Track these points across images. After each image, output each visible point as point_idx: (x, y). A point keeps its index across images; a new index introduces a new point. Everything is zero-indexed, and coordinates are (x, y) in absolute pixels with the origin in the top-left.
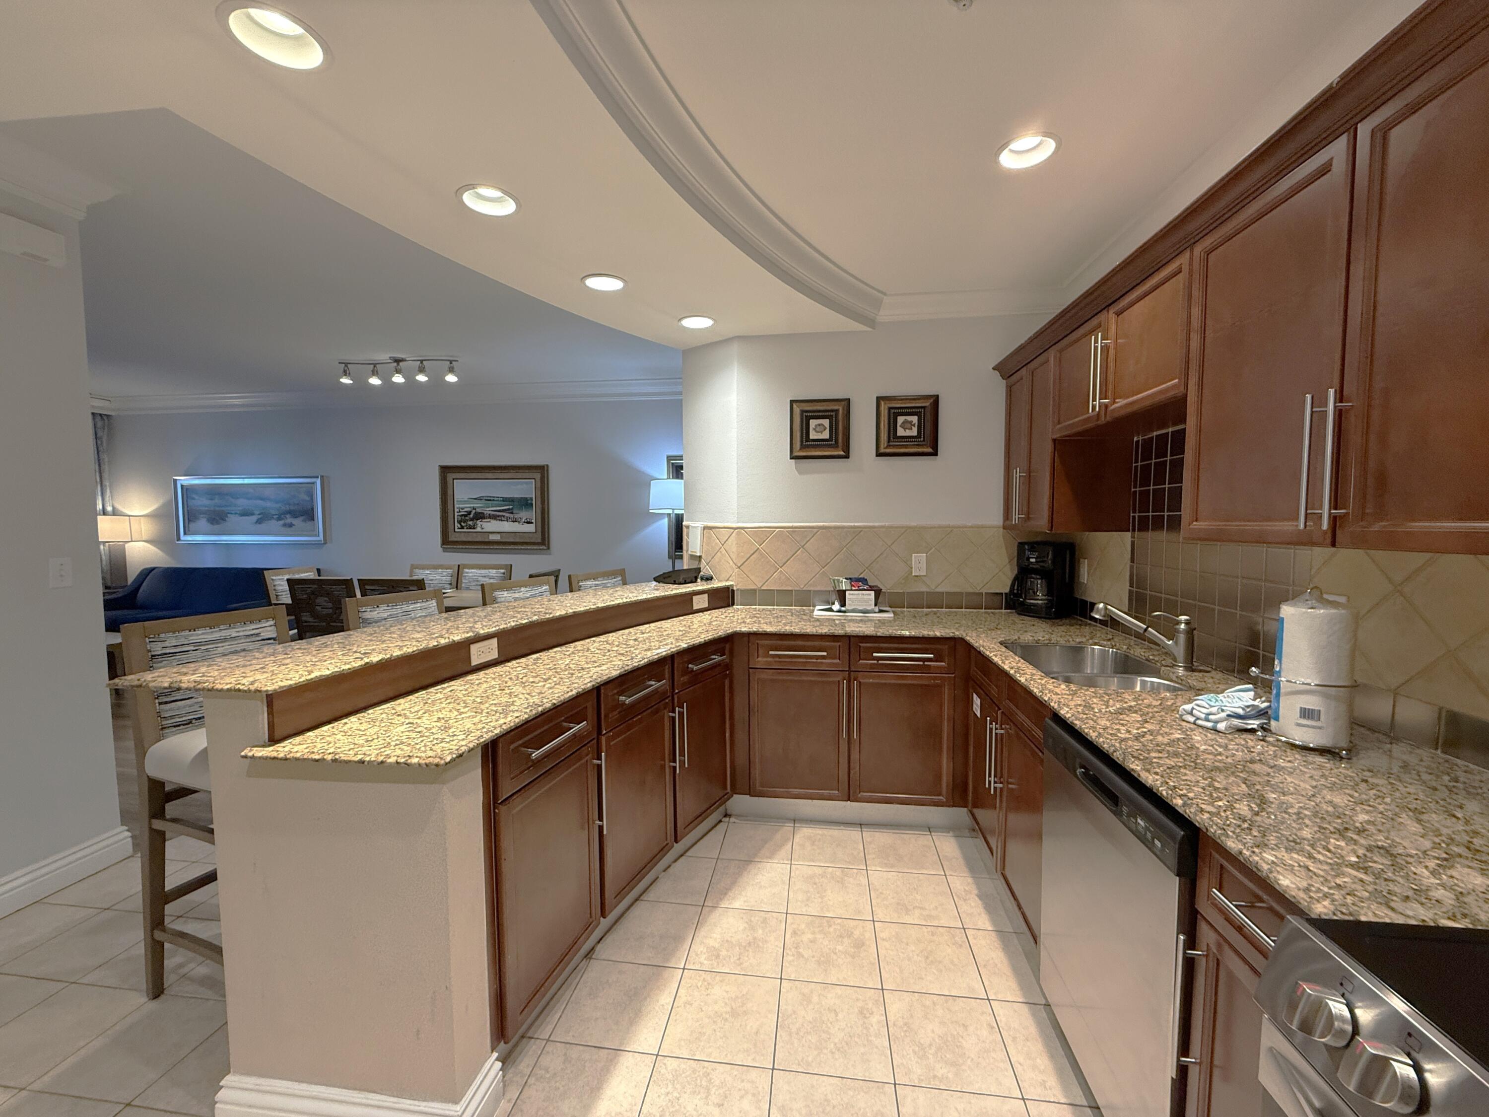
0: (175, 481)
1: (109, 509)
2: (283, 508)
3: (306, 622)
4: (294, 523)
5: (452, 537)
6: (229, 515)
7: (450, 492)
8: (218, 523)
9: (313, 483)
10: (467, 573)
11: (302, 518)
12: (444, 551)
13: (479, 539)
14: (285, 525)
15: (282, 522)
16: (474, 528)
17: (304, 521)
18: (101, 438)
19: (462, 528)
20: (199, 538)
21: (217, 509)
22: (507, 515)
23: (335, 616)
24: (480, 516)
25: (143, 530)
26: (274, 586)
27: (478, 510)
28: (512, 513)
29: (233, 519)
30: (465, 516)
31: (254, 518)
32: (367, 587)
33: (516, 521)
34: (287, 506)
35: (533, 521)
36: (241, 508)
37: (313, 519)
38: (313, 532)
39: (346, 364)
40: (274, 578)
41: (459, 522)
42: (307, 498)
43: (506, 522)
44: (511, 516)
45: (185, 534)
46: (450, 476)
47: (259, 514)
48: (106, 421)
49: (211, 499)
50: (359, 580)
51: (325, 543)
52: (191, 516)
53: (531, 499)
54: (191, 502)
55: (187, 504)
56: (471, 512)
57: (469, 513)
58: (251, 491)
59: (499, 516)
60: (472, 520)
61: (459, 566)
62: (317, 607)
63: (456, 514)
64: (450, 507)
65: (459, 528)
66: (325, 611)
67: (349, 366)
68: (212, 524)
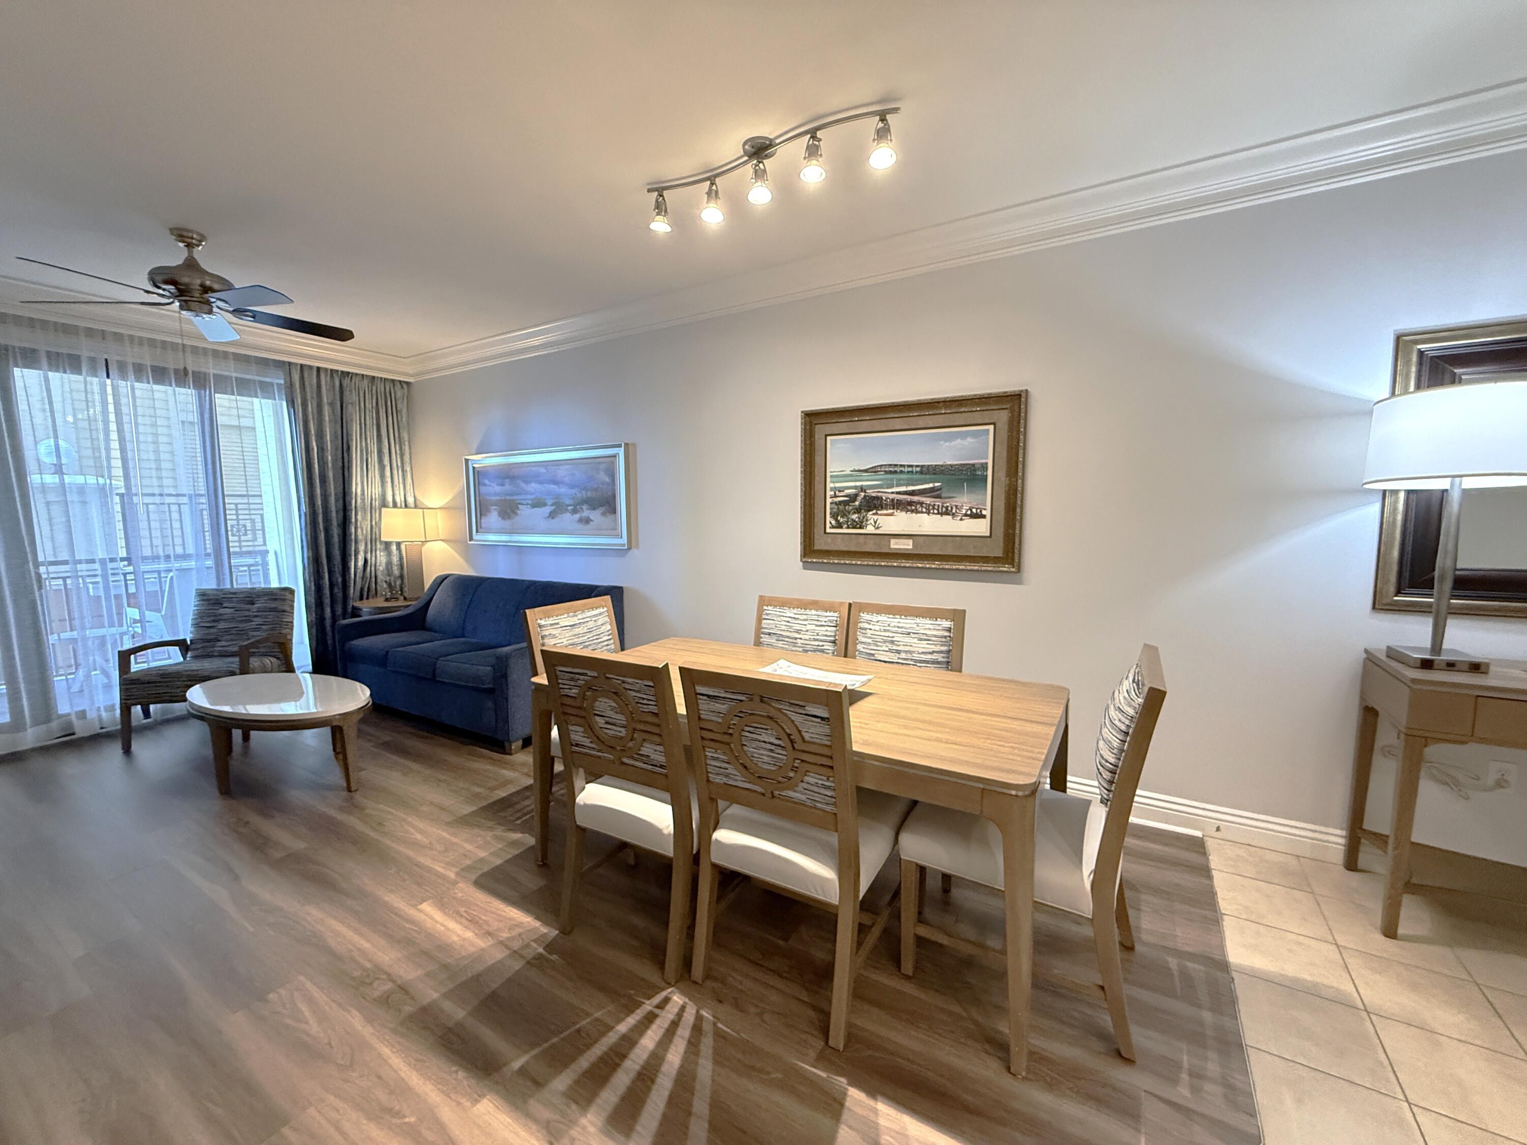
0: (467, 461)
1: (411, 500)
2: (579, 495)
3: (577, 745)
4: (591, 517)
5: (820, 543)
6: (520, 506)
7: (818, 460)
8: (509, 518)
9: (615, 456)
10: (869, 622)
11: (601, 510)
12: (805, 569)
13: (870, 547)
14: (581, 520)
15: (577, 516)
16: (861, 527)
17: (604, 514)
18: (401, 411)
19: (840, 526)
20: (492, 538)
21: (508, 498)
22: (928, 501)
23: (631, 744)
24: (874, 504)
25: (440, 526)
26: (543, 637)
27: (871, 493)
28: (939, 497)
29: (525, 511)
30: (845, 503)
31: (547, 510)
32: (700, 689)
33: (947, 513)
34: (584, 492)
35: (986, 512)
36: (532, 497)
37: (615, 513)
38: (614, 531)
39: (660, 191)
40: (542, 622)
41: (834, 516)
42: (607, 480)
43: (926, 515)
44: (938, 502)
45: (477, 532)
46: (820, 430)
47: (552, 505)
48: (406, 390)
49: (502, 485)
50: (681, 669)
51: (629, 548)
52: (482, 509)
53: (984, 467)
54: (483, 489)
55: (479, 492)
56: (856, 495)
57: (853, 498)
58: (543, 470)
59: (910, 503)
60: (858, 510)
61: (850, 605)
62: (597, 718)
63: (829, 501)
64: (818, 487)
65: (833, 527)
66: (614, 731)
67: (665, 193)
68: (503, 518)
